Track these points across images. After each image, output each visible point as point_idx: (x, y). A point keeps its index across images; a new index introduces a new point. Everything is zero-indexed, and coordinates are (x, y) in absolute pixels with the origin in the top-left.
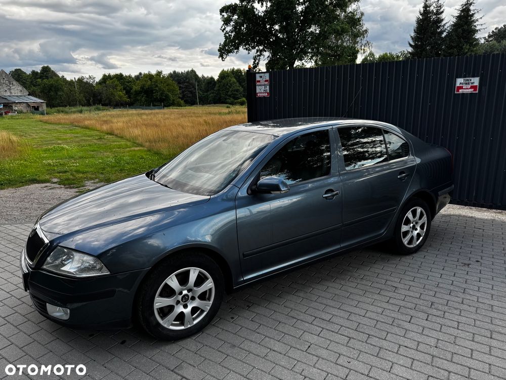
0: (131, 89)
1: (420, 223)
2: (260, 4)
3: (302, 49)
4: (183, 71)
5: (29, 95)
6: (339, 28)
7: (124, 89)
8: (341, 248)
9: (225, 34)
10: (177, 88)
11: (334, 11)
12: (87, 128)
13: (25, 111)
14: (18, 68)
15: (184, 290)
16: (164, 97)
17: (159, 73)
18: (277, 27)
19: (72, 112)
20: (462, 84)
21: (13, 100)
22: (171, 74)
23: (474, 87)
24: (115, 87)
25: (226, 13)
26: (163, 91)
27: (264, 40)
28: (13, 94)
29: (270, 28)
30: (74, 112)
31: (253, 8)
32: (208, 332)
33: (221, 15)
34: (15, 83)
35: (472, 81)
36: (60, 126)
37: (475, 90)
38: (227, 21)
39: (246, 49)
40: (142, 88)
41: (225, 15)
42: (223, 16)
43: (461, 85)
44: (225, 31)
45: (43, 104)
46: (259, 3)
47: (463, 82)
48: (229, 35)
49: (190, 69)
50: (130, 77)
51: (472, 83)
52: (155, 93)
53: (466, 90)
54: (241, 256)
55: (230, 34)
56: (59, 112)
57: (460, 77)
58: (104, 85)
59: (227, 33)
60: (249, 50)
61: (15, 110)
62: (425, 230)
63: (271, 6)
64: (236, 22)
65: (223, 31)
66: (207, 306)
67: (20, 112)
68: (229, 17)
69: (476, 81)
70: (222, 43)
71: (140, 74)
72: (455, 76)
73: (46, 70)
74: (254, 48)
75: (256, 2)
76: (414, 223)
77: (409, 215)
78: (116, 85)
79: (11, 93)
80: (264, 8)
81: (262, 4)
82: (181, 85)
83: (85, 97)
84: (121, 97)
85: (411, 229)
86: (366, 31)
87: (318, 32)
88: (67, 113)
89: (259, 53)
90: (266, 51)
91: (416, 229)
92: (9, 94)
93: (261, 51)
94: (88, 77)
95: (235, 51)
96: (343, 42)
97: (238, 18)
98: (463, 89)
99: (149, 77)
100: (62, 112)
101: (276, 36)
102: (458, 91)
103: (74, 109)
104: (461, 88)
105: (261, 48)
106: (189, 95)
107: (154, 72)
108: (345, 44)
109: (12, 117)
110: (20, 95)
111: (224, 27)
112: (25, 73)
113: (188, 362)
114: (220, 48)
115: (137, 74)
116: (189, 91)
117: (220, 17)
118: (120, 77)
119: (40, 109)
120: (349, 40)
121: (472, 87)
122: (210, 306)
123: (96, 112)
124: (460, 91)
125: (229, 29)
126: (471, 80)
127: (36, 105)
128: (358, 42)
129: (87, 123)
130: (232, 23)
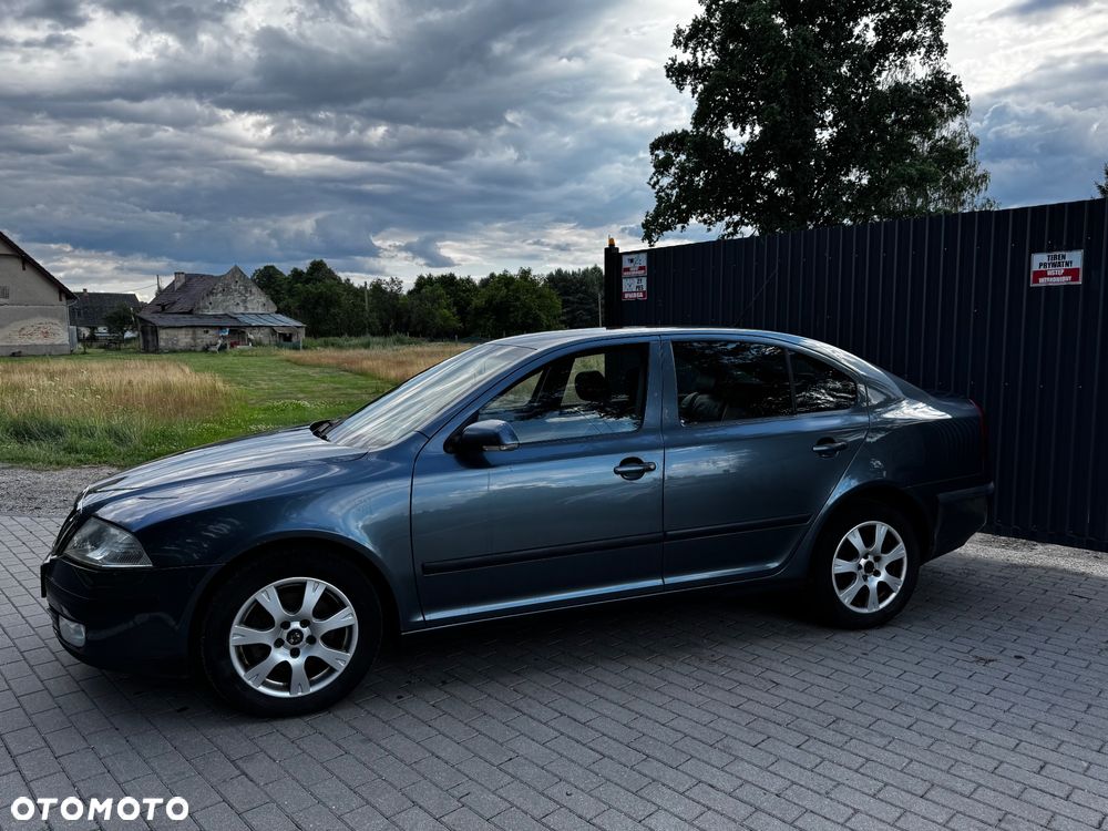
0: (469, 304)
1: (888, 558)
2: (739, 129)
3: (827, 219)
4: (577, 271)
5: (277, 313)
6: (914, 172)
7: (455, 304)
8: (665, 587)
9: (657, 193)
10: (558, 302)
11: (903, 136)
12: (363, 373)
13: (266, 342)
14: (269, 264)
15: (295, 620)
16: (530, 321)
17: (525, 274)
18: (772, 175)
19: (350, 346)
20: (1045, 265)
21: (247, 320)
22: (551, 274)
23: (1073, 273)
24: (435, 300)
25: (664, 150)
26: (530, 308)
27: (744, 203)
28: (250, 311)
29: (758, 177)
30: (354, 347)
31: (722, 137)
32: (339, 713)
33: (652, 154)
34: (255, 289)
35: (1067, 259)
36: (318, 370)
37: (1075, 278)
38: (662, 167)
39: (705, 221)
40: (489, 302)
41: (661, 154)
42: (657, 156)
43: (1042, 268)
44: (657, 187)
45: (300, 330)
46: (735, 127)
47: (1046, 261)
48: (667, 195)
49: (590, 267)
50: (469, 281)
51: (1067, 264)
52: (513, 312)
53: (1055, 279)
54: (419, 569)
55: (669, 191)
56: (326, 345)
57: (1040, 251)
58: (417, 296)
59: (662, 189)
60: (710, 224)
61: (249, 340)
62: (903, 578)
63: (761, 132)
64: (682, 167)
65: (654, 187)
66: (340, 660)
67: (258, 344)
68: (668, 157)
69: (1076, 258)
70: (651, 211)
71: (492, 275)
72: (1027, 251)
73: (317, 267)
74: (720, 218)
75: (730, 125)
76: (870, 558)
77: (855, 537)
78: (440, 297)
79: (246, 308)
80: (746, 137)
81: (743, 130)
82: (571, 298)
83: (381, 319)
84: (446, 319)
85: (863, 571)
86: (984, 177)
87: (865, 181)
88: (340, 347)
89: (730, 230)
90: (747, 225)
91: (877, 574)
92: (241, 310)
93: (736, 225)
94: (388, 279)
95: (679, 226)
96: (927, 201)
97: (688, 160)
98: (1047, 276)
99: (506, 280)
100: (333, 345)
101: (769, 191)
102: (1036, 281)
103: (355, 341)
104: (1044, 274)
105: (736, 218)
106: (585, 318)
107: (514, 272)
108: (932, 208)
109: (241, 353)
110: (260, 312)
111: (655, 179)
112: (281, 274)
113: (269, 753)
114: (646, 221)
115: (486, 276)
116: (585, 310)
117: (650, 158)
118: (449, 281)
119: (294, 339)
120: (941, 198)
121: (1067, 273)
122: (348, 662)
123: (395, 347)
124: (1042, 280)
125: (665, 181)
126: (1064, 257)
127: (286, 331)
128: (964, 201)
129: (366, 364)
130: (673, 170)
